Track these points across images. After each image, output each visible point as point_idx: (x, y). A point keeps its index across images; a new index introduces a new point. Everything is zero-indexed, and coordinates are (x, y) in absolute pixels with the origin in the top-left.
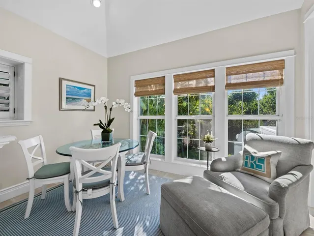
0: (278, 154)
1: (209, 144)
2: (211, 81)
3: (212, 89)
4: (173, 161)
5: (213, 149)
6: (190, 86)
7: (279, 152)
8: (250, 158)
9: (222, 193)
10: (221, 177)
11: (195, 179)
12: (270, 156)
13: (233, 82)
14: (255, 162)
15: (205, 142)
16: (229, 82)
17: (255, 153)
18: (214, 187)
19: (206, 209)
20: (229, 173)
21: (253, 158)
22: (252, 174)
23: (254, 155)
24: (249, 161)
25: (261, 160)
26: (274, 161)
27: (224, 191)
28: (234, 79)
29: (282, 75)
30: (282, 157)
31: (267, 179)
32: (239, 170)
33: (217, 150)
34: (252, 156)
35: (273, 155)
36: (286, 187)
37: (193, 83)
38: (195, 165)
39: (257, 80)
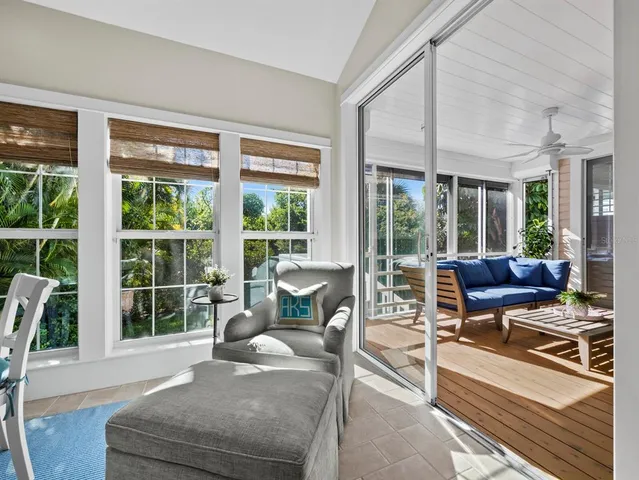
0: (324, 286)
1: (218, 288)
2: (213, 159)
3: (214, 174)
4: (109, 353)
5: (225, 298)
6: (161, 159)
7: (325, 283)
8: (290, 301)
9: (263, 374)
10: (251, 346)
11: (198, 369)
12: (315, 292)
13: (254, 168)
14: (298, 306)
15: (210, 286)
16: (245, 167)
17: (296, 291)
18: (245, 369)
19: (252, 415)
20: (261, 336)
21: (294, 299)
22: (294, 326)
23: (294, 294)
24: (290, 307)
25: (306, 299)
26: (320, 298)
27: (265, 368)
28: (255, 163)
29: (317, 172)
30: (327, 291)
31: (315, 328)
32: (274, 326)
33: (232, 298)
34: (293, 296)
35: (319, 289)
36: (344, 330)
37: (168, 153)
38: (173, 346)
39: (288, 172)
